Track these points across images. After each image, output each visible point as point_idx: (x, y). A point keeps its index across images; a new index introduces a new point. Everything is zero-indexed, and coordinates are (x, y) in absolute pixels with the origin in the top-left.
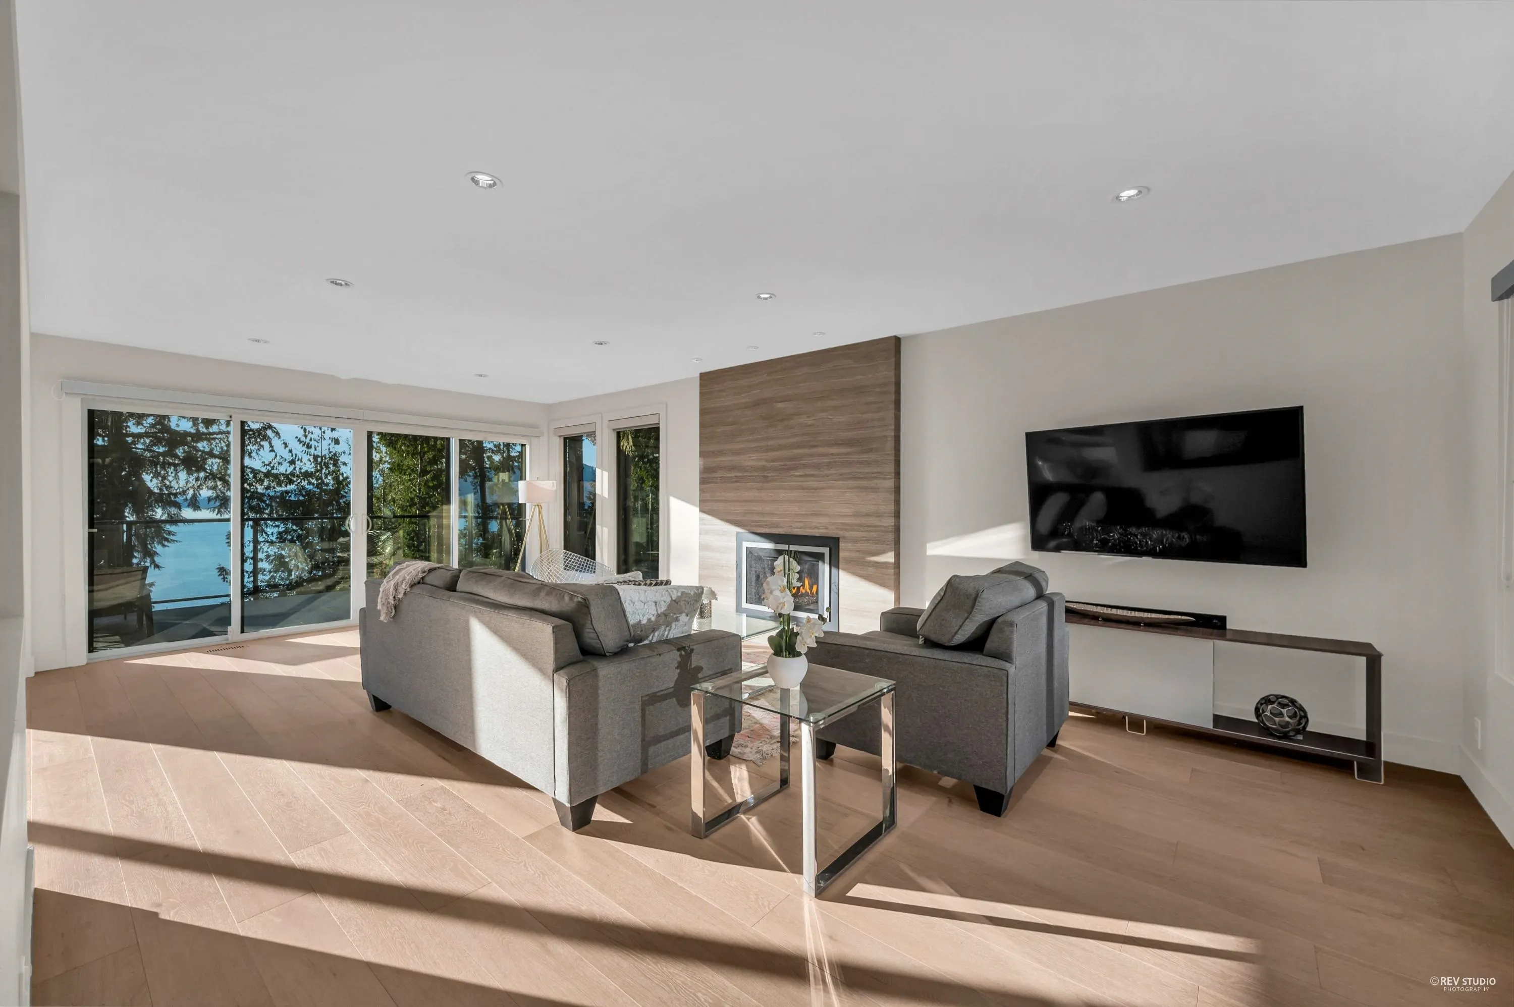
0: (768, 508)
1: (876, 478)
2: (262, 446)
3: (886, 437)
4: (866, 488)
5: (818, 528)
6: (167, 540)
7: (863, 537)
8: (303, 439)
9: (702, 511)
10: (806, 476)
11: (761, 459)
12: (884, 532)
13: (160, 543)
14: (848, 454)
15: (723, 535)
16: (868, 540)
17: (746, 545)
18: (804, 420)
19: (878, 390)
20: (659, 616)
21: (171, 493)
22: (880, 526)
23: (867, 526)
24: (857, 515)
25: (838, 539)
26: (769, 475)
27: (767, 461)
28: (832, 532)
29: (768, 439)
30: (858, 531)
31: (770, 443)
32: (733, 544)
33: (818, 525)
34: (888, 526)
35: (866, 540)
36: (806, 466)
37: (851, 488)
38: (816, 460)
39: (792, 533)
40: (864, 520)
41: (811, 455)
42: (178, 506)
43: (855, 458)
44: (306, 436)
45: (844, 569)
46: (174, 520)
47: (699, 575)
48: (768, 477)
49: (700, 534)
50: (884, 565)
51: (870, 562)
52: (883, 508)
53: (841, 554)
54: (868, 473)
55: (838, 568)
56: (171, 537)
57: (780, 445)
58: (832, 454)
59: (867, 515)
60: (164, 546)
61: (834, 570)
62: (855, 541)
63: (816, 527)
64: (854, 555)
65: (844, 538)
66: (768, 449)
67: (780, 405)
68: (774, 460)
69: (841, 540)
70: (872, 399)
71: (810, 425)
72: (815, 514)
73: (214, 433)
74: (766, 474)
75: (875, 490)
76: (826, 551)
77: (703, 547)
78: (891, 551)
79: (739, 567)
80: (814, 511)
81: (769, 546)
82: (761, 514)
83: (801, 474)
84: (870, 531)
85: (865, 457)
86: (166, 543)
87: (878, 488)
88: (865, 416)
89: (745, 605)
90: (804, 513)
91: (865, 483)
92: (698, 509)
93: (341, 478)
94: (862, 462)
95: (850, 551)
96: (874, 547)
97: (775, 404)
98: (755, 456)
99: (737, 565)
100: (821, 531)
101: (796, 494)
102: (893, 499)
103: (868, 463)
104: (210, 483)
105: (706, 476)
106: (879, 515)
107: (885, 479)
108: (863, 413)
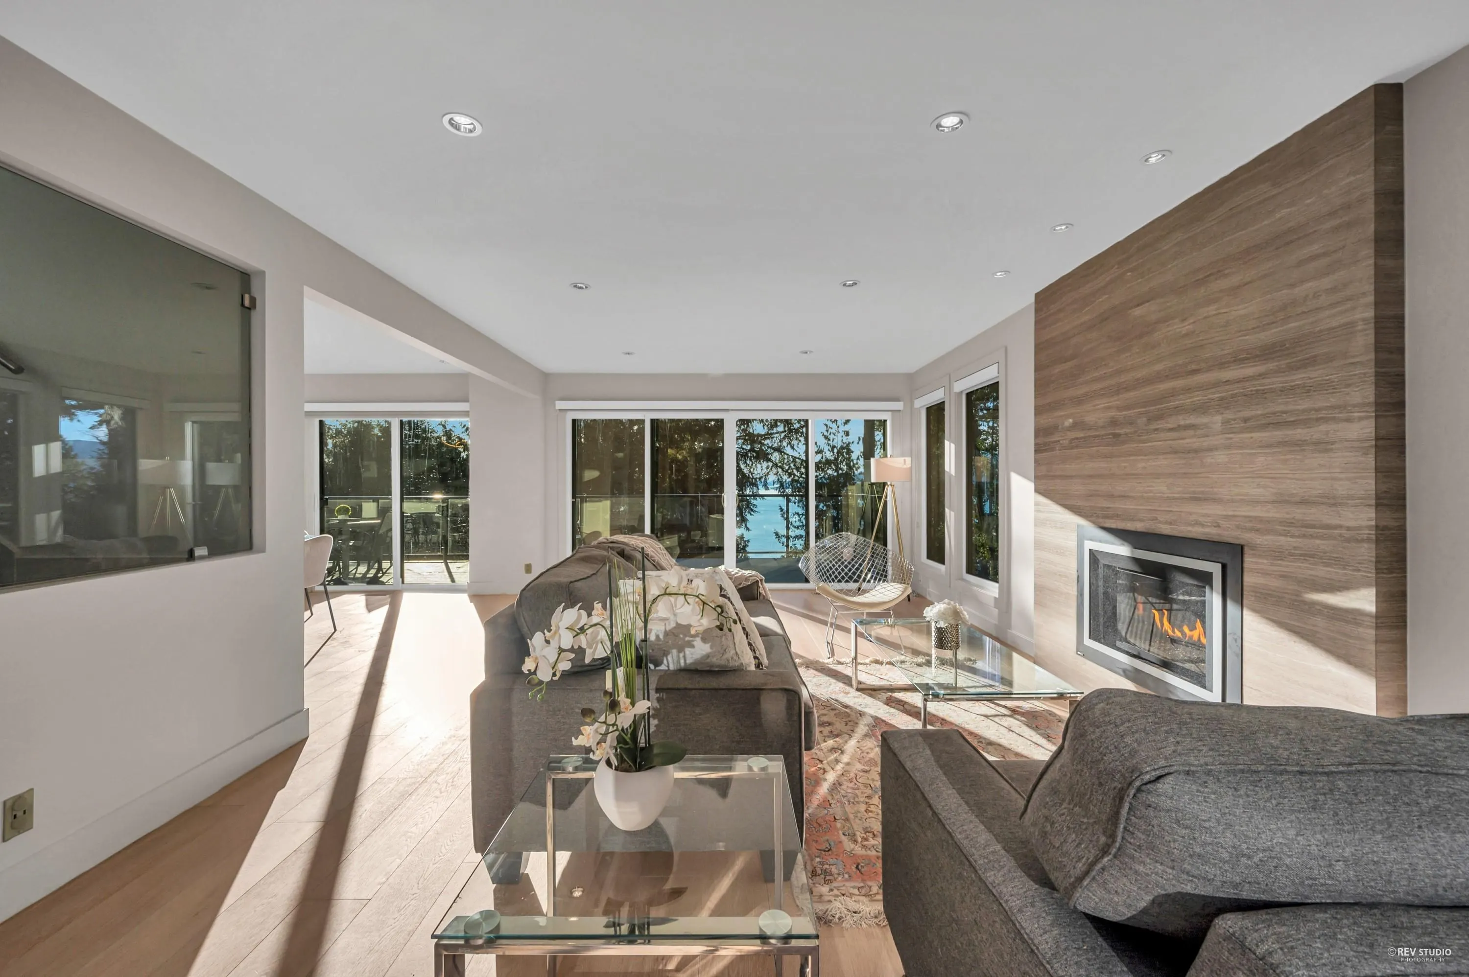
0: (1121, 487)
1: (1325, 420)
2: (800, 441)
3: (1352, 324)
4: (1299, 445)
5: (1203, 525)
6: (752, 510)
7: (1295, 548)
8: (826, 433)
9: (1037, 491)
10: (1179, 428)
11: (1109, 408)
12: (1348, 540)
13: (749, 512)
14: (1262, 375)
15: (1061, 528)
16: (1307, 556)
17: (1089, 545)
18: (1179, 327)
19: (1328, 225)
20: (668, 635)
21: (753, 478)
22: (1340, 527)
23: (1307, 526)
24: (1280, 501)
25: (1242, 547)
26: (1122, 432)
27: (1119, 409)
28: (1230, 534)
29: (1119, 372)
30: (1286, 536)
31: (1123, 378)
32: (1072, 543)
33: (1201, 519)
34: (1359, 528)
35: (1301, 555)
36: (1178, 410)
37: (1269, 446)
38: (1198, 398)
39: (1157, 531)
40: (1298, 513)
41: (1188, 390)
42: (756, 485)
43: (1277, 382)
44: (827, 431)
45: (1254, 610)
46: (755, 496)
47: (1035, 584)
48: (1119, 435)
49: (1036, 525)
50: (1352, 616)
51: (1314, 603)
52: (1342, 488)
53: (1248, 579)
54: (1304, 411)
55: (1241, 602)
56: (755, 509)
57: (1138, 380)
58: (1227, 382)
59: (1304, 502)
60: (751, 514)
61: (1232, 609)
62: (1278, 554)
63: (1197, 523)
64: (1275, 583)
65: (1254, 548)
66: (1119, 390)
67: (1138, 312)
68: (1128, 408)
69: (1246, 549)
70: (1315, 248)
71: (1187, 335)
72: (1196, 499)
73: (773, 434)
74: (1117, 431)
75: (1323, 446)
76: (1215, 569)
77: (1039, 545)
78: (1367, 585)
79: (1079, 579)
80: (1194, 492)
81: (1122, 550)
82: (1111, 496)
83: (1170, 426)
84: (1312, 537)
85: (1298, 377)
86: (752, 513)
87: (1333, 443)
88: (1299, 291)
89: (1088, 642)
90: (1176, 495)
91: (1300, 433)
92: (1031, 486)
93: (852, 464)
94: (1293, 388)
95: (1265, 574)
96: (1321, 572)
97: (1130, 311)
98: (1102, 403)
99: (1078, 577)
100: (1207, 530)
101: (1163, 463)
102: (1372, 463)
103: (1307, 390)
104: (774, 470)
105: (1041, 440)
106: (1332, 501)
107: (1348, 420)
108: (1292, 286)
